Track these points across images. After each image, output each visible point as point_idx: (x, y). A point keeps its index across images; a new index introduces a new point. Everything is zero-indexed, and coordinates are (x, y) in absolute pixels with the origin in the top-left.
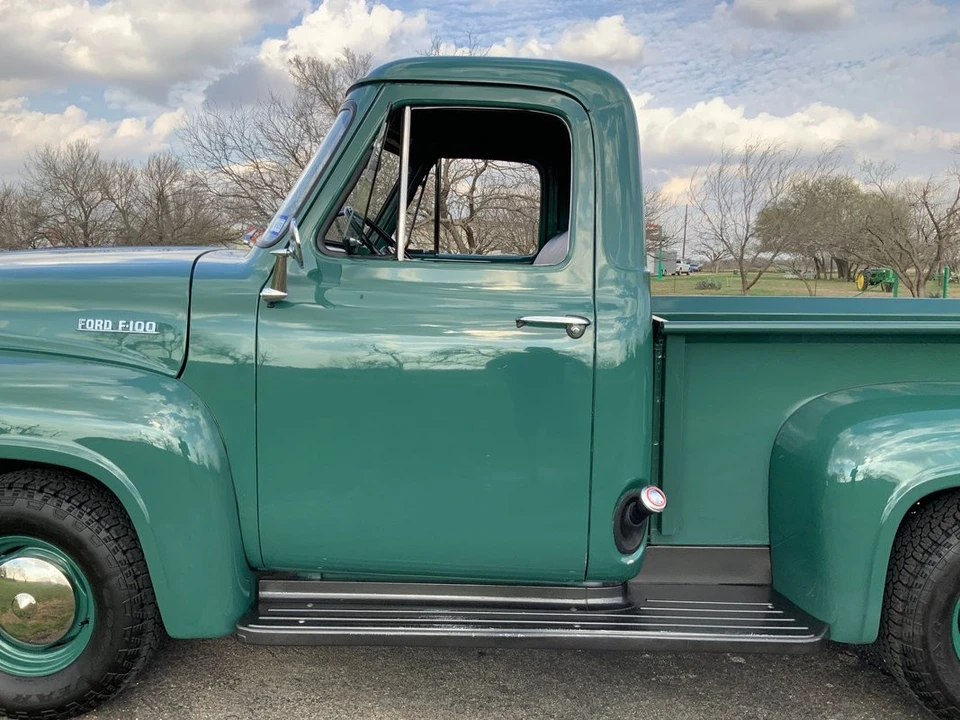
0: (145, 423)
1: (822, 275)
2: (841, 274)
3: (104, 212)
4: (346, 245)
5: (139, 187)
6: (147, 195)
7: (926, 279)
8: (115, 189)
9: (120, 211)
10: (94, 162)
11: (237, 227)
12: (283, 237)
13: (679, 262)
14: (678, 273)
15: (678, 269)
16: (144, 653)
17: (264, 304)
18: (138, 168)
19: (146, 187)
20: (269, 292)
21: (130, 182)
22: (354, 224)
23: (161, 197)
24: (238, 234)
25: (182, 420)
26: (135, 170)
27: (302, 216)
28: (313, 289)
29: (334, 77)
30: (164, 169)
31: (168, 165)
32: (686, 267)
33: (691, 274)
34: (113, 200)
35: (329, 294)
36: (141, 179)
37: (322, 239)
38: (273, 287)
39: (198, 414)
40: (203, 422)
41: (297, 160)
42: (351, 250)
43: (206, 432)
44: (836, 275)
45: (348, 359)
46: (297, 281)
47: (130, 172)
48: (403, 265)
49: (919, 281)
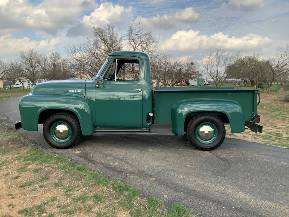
0: (78, 105)
1: (246, 85)
2: (252, 84)
3: (39, 69)
4: (107, 79)
5: (48, 62)
6: (51, 64)
7: (270, 86)
8: (42, 63)
9: (43, 68)
10: (36, 55)
11: (76, 73)
12: (99, 78)
13: (205, 82)
14: (205, 85)
15: (204, 84)
16: (79, 139)
17: (96, 87)
18: (48, 56)
19: (50, 62)
20: (97, 86)
21: (45, 60)
22: (109, 76)
23: (54, 65)
24: (76, 75)
25: (85, 104)
26: (47, 57)
27: (101, 75)
28: (103, 85)
29: (104, 32)
30: (55, 56)
31: (56, 55)
32: (207, 83)
33: (209, 85)
34: (41, 66)
35: (105, 86)
36: (49, 60)
37: (104, 78)
38: (97, 85)
39: (87, 104)
40: (88, 105)
41: (94, 56)
42: (108, 80)
43: (88, 106)
44: (250, 85)
45: (108, 98)
46: (101, 84)
47: (45, 57)
48: (116, 82)
49: (268, 86)
